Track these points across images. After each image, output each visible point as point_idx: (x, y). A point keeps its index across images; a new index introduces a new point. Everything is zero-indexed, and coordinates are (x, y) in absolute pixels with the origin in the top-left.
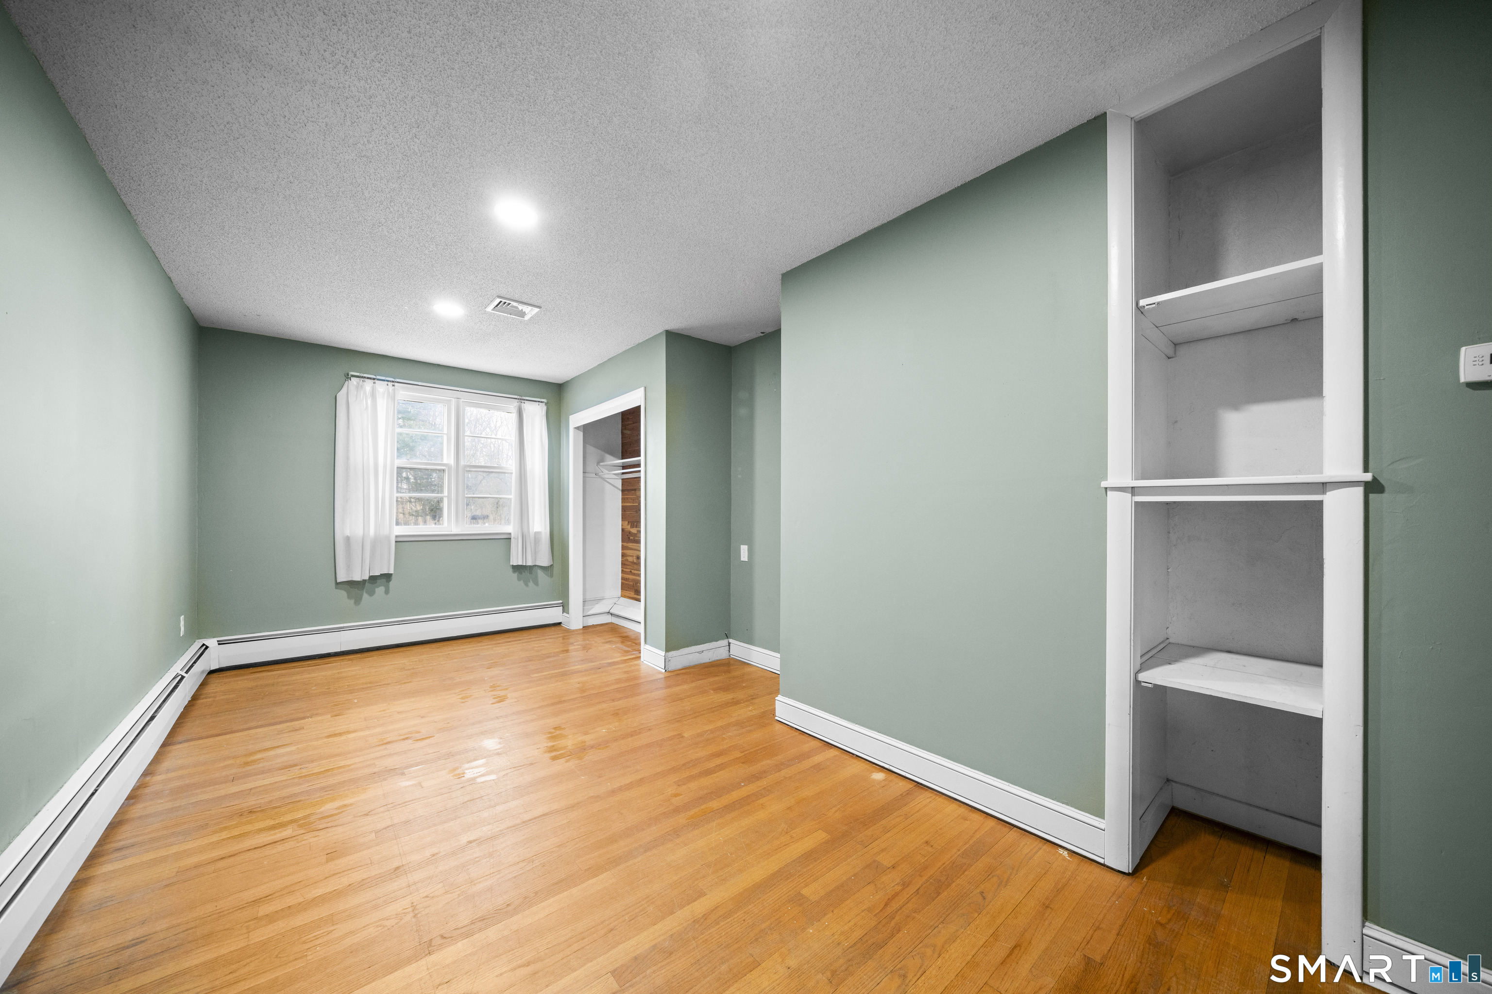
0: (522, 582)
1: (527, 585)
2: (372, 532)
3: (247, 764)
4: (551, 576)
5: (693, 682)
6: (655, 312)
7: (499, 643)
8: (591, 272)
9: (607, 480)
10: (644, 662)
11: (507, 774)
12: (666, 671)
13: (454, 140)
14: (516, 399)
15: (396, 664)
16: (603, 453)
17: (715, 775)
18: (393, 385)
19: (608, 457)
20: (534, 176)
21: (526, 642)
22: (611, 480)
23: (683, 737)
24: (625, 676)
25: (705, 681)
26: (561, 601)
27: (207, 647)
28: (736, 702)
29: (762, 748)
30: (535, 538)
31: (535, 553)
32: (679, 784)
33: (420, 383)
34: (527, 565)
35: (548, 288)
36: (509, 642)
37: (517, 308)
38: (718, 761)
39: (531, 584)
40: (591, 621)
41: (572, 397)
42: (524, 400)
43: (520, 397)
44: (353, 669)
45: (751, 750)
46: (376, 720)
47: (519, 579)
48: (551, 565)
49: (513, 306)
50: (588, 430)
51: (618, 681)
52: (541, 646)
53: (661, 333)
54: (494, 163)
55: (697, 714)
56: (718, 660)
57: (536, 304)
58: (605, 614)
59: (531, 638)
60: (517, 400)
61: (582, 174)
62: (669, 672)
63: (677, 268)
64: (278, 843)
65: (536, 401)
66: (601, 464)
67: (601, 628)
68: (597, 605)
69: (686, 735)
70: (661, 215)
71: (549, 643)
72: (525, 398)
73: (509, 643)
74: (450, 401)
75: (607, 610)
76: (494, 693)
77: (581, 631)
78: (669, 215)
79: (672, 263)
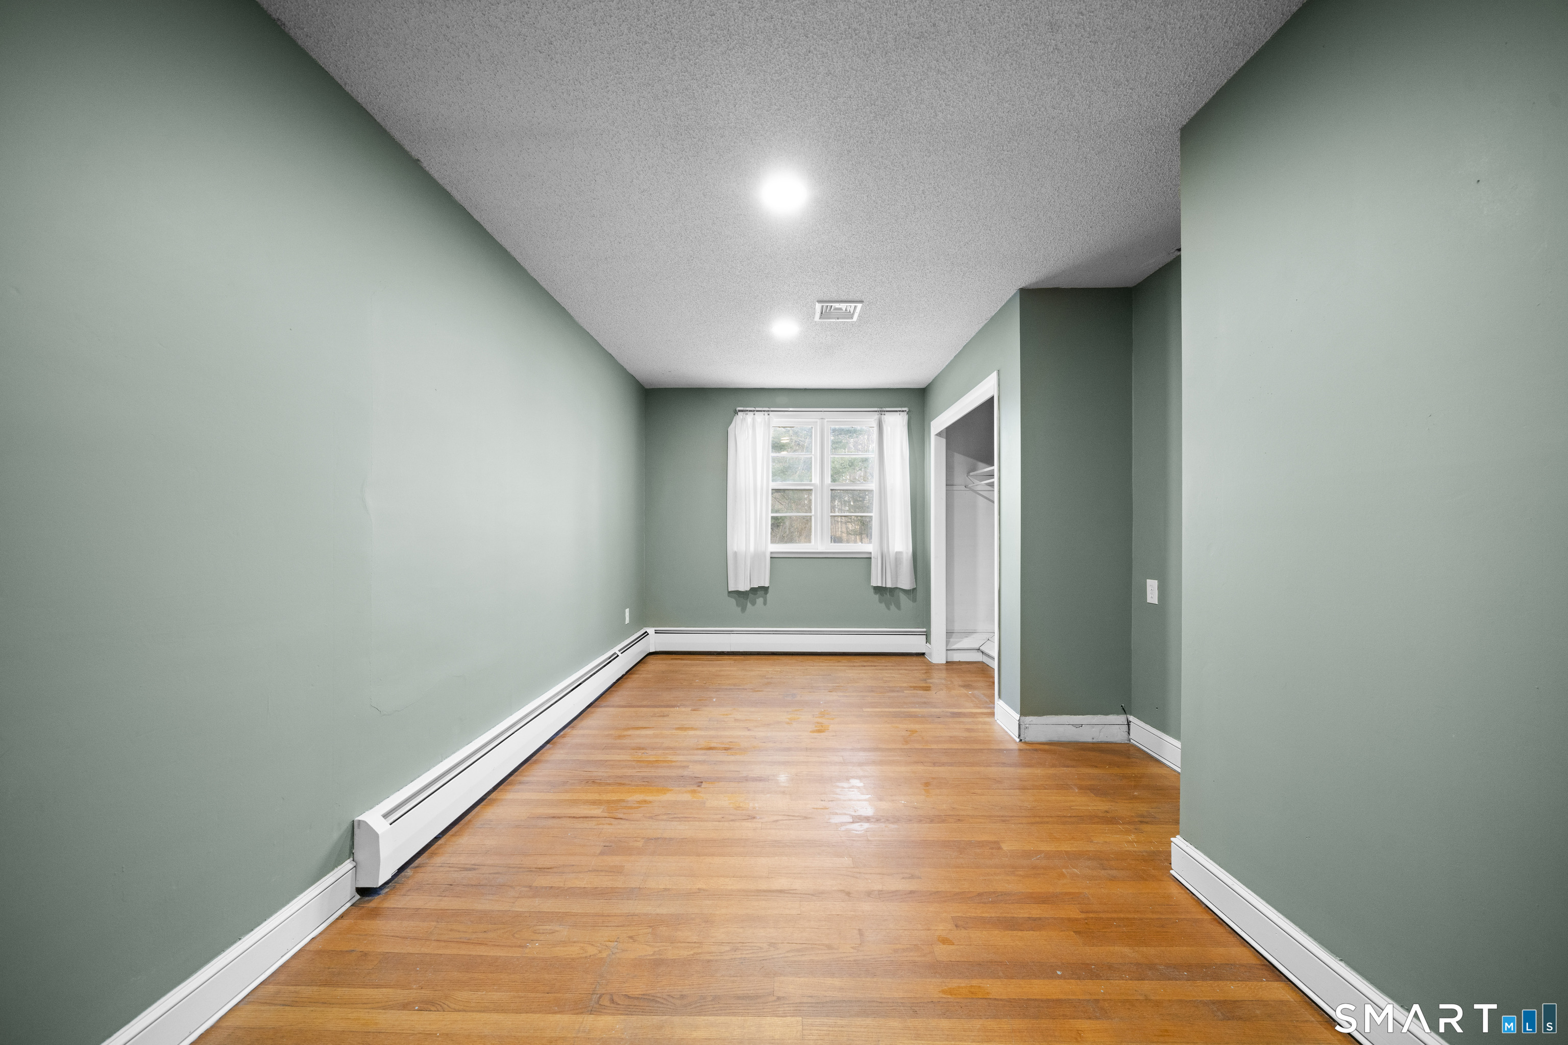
0: (883, 605)
1: (889, 609)
2: (752, 549)
3: (620, 737)
4: (914, 600)
5: (1054, 766)
6: (994, 267)
7: (854, 666)
8: (893, 238)
9: (980, 492)
10: (998, 721)
11: (777, 821)
12: (1021, 740)
13: (691, 132)
14: (876, 411)
15: (762, 671)
16: (975, 461)
17: (1020, 933)
18: (768, 414)
19: (980, 464)
20: (777, 135)
21: (880, 669)
22: (984, 492)
23: (1000, 848)
24: (966, 734)
25: (1073, 770)
26: (925, 630)
27: (648, 634)
28: (1109, 820)
29: (1123, 919)
30: (896, 559)
31: (896, 576)
32: (959, 923)
33: (791, 409)
34: (888, 586)
35: (858, 275)
36: (864, 666)
37: (841, 309)
38: (1036, 911)
39: (893, 607)
40: (957, 657)
41: (936, 399)
42: (884, 411)
43: (881, 409)
44: (732, 669)
45: (1102, 915)
46: (716, 723)
47: (880, 601)
48: (914, 590)
49: (836, 309)
50: (950, 433)
51: (952, 740)
52: (892, 677)
53: (1015, 294)
54: (735, 140)
55: (1038, 819)
56: (1107, 743)
57: (857, 299)
58: (975, 651)
59: (887, 666)
60: (877, 413)
61: (822, 105)
62: (1026, 743)
63: (997, 189)
64: (587, 819)
65: (897, 411)
66: (971, 474)
67: (967, 666)
68: (966, 638)
69: (1005, 847)
70: (940, 114)
71: (901, 674)
72: (885, 409)
73: (864, 668)
74: (816, 422)
75: (977, 646)
76: (820, 720)
77: (945, 667)
78: (952, 109)
79: (987, 184)
